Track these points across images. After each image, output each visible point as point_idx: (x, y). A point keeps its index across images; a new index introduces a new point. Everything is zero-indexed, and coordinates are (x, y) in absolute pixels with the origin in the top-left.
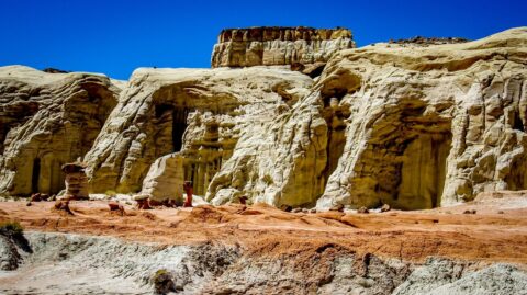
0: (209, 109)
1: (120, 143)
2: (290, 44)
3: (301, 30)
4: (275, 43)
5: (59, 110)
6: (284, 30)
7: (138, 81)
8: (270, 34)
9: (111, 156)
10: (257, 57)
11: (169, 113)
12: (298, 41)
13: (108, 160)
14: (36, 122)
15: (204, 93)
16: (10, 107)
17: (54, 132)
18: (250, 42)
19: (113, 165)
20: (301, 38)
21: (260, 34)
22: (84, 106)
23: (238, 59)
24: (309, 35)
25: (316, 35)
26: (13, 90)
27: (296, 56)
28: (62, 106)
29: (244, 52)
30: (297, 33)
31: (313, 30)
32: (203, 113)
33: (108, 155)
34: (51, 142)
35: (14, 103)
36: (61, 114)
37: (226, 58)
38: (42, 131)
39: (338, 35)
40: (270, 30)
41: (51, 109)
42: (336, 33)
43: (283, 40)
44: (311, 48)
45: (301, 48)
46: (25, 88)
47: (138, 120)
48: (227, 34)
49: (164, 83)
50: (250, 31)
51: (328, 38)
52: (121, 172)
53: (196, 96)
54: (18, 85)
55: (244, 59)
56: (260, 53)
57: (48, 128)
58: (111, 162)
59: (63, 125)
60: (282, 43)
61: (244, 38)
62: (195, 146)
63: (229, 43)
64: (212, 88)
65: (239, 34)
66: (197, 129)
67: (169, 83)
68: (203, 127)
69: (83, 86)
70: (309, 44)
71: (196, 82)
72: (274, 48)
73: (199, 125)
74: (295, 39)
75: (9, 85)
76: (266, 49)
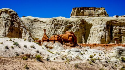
0: (118, 26)
1: (104, 33)
2: (90, 11)
3: (93, 8)
4: (87, 11)
5: (78, 26)
6: (89, 8)
7: (101, 20)
8: (85, 9)
9: (103, 36)
10: (83, 14)
11: (109, 27)
12: (92, 10)
13: (103, 37)
14: (74, 29)
15: (118, 23)
16: (68, 26)
17: (78, 31)
18: (81, 10)
19: (104, 38)
20: (93, 10)
21: (83, 9)
22: (82, 25)
23: (78, 14)
24: (94, 9)
25: (96, 9)
26: (67, 22)
27: (92, 14)
28: (78, 25)
29: (79, 13)
30: (92, 8)
31: (96, 8)
32: (117, 27)
33: (103, 35)
34: (77, 33)
35: (68, 25)
36: (78, 27)
37: (75, 14)
38: (76, 31)
39: (102, 9)
40: (85, 8)
41: (76, 26)
42: (101, 8)
43: (89, 10)
44: (95, 12)
45: (93, 12)
46: (69, 22)
47: (106, 28)
48: (75, 9)
49: (108, 20)
50: (80, 8)
51: (99, 9)
52: (106, 39)
53: (115, 23)
54: (68, 21)
55: (79, 14)
56: (83, 13)
57: (77, 30)
58: (104, 37)
59: (79, 29)
60: (88, 11)
61: (79, 10)
62: (116, 33)
63: (76, 11)
64: (119, 21)
65: (78, 9)
66: (116, 30)
67: (109, 20)
68: (117, 30)
69: (81, 21)
70: (95, 11)
71: (115, 20)
72: (87, 12)
73: (116, 29)
74: (91, 10)
75: (66, 21)
76: (85, 12)
